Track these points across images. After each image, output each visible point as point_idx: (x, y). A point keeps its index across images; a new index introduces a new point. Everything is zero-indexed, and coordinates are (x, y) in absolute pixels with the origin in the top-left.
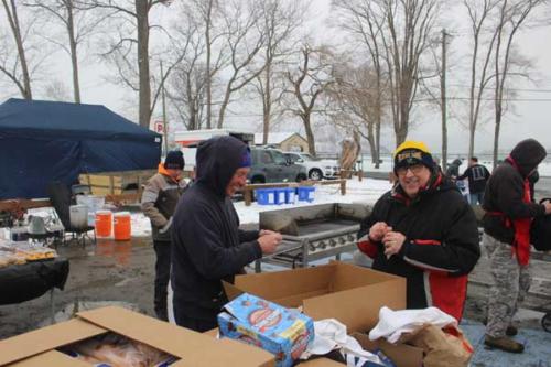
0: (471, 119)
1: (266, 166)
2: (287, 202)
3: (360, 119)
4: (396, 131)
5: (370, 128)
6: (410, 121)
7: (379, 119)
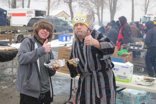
0: (145, 6)
1: (56, 26)
2: (66, 40)
3: (94, 5)
4: (111, 11)
5: (98, 9)
6: (117, 6)
7: (103, 5)
